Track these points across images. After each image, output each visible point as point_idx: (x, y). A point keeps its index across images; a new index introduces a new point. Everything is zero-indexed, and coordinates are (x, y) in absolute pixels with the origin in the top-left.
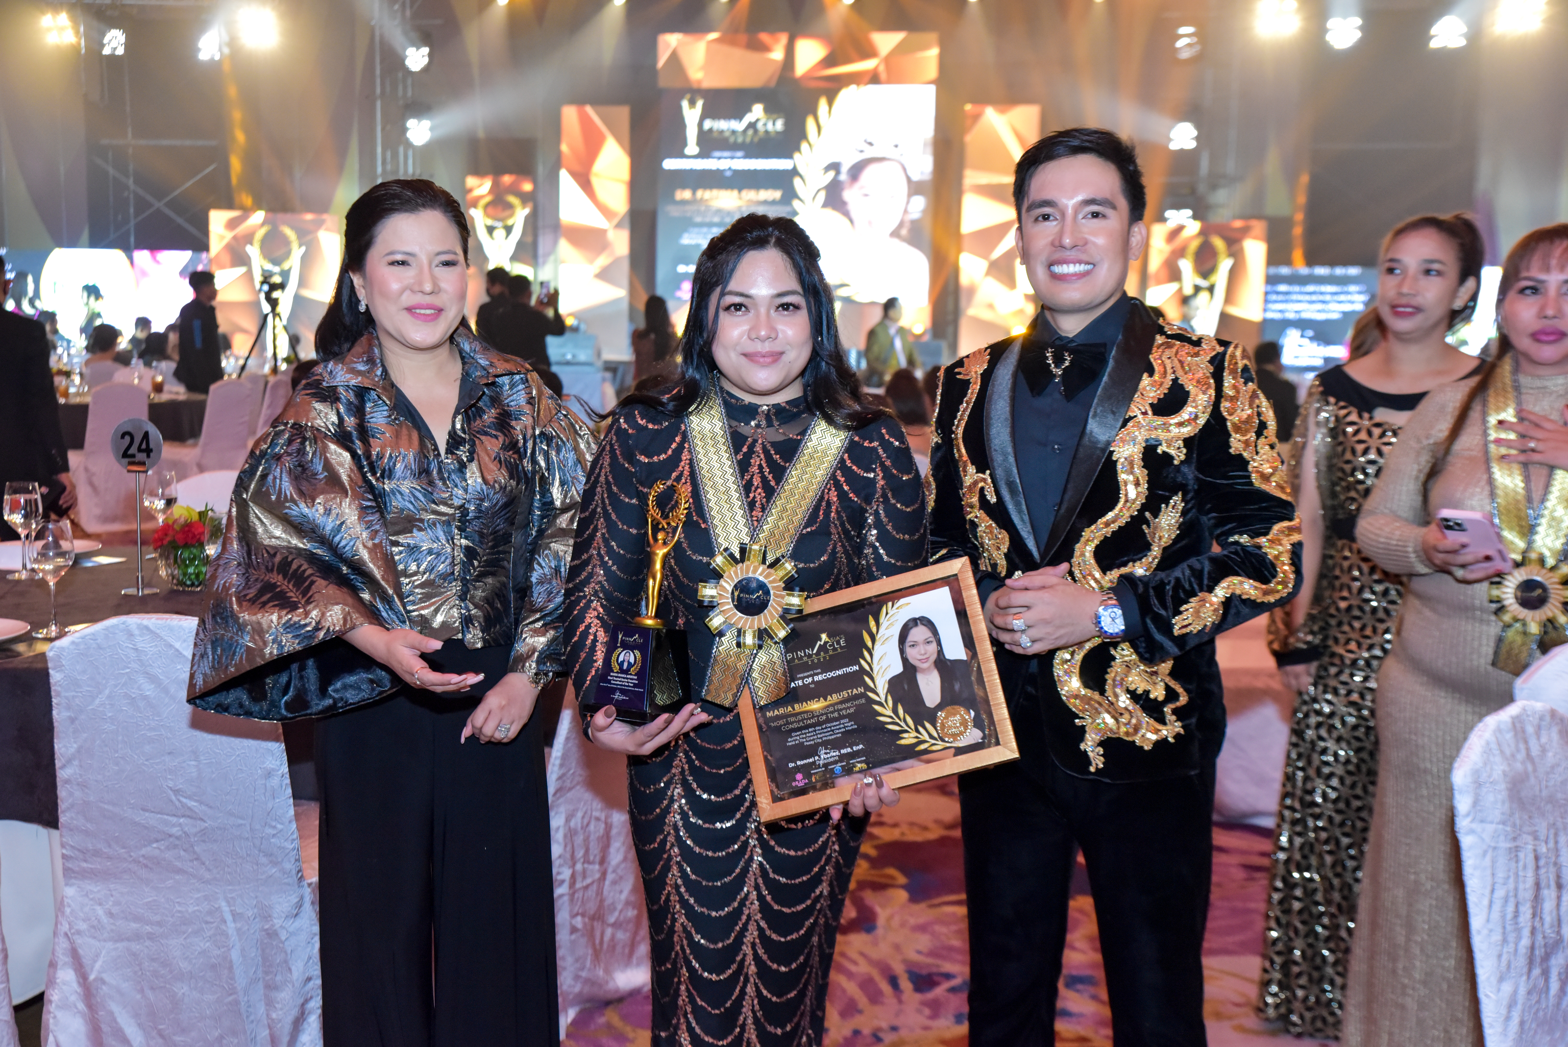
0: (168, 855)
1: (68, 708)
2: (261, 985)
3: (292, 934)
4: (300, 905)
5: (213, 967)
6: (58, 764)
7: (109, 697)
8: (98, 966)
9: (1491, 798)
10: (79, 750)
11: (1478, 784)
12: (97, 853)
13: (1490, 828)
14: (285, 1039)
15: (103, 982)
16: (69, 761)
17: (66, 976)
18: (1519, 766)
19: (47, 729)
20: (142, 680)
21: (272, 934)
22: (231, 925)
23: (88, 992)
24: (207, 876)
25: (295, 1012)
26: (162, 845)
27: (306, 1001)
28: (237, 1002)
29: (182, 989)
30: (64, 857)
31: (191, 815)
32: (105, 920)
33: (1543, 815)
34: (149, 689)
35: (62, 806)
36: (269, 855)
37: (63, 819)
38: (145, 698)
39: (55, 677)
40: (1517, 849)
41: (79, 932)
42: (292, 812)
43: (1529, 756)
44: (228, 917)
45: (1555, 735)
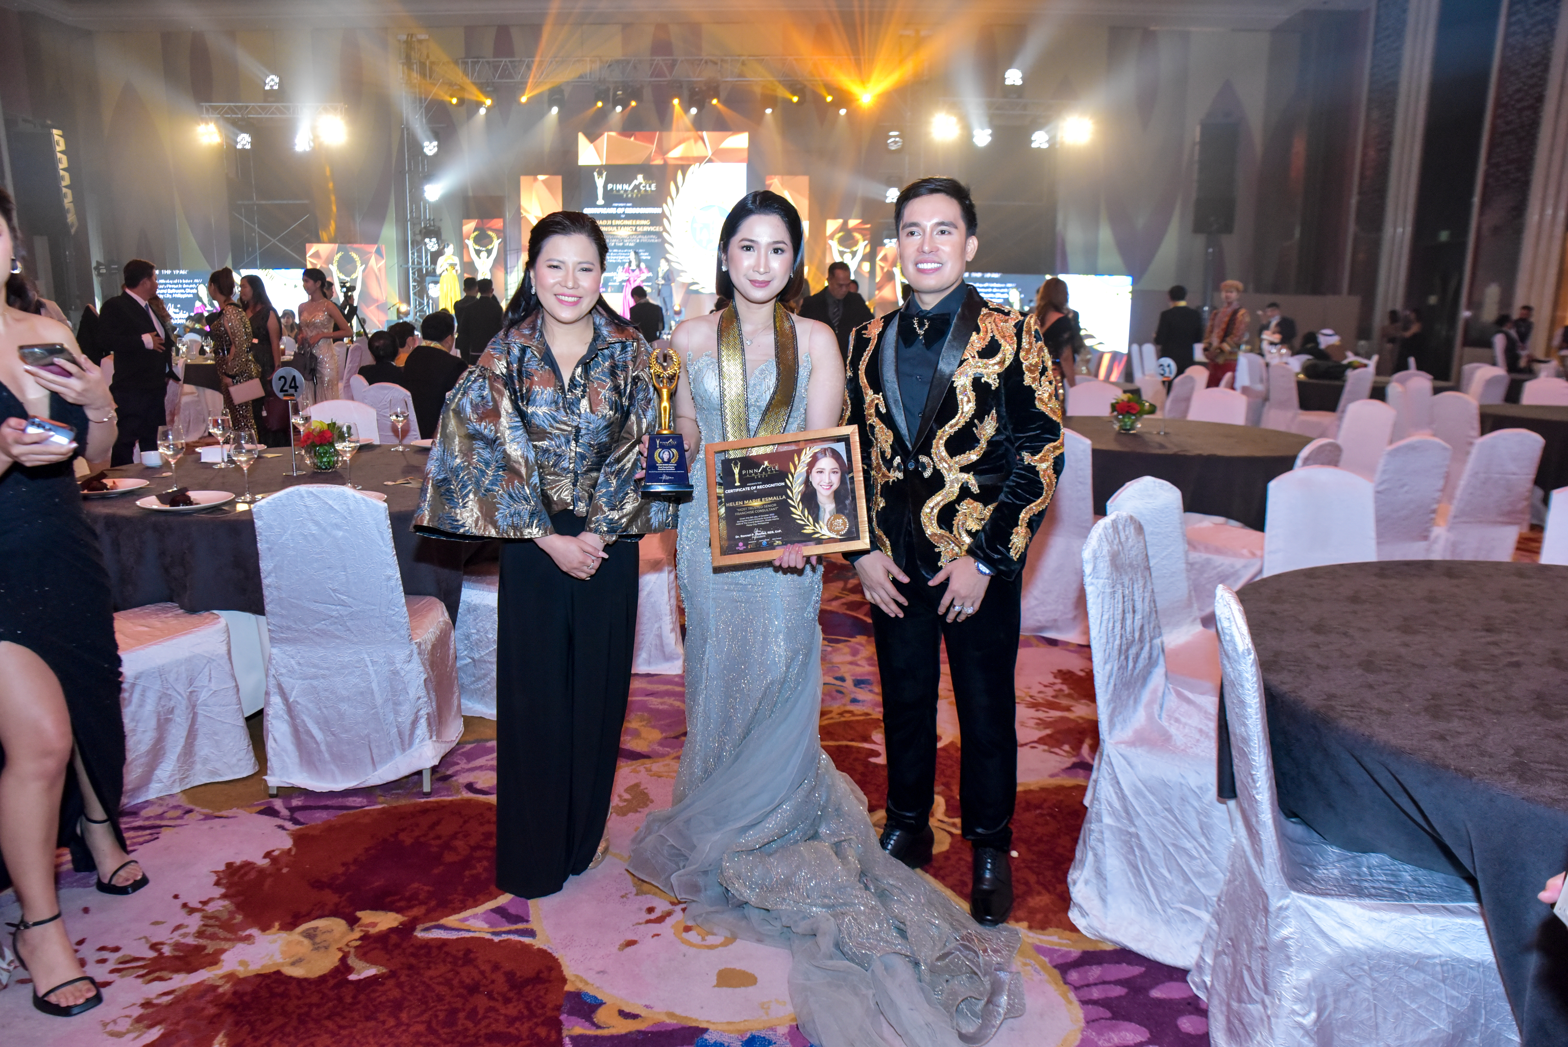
0: (331, 628)
1: (267, 542)
2: (390, 703)
3: (408, 672)
4: (411, 655)
5: (362, 693)
6: (262, 575)
7: (291, 535)
8: (294, 693)
9: (1102, 565)
10: (275, 567)
11: (1095, 558)
12: (289, 628)
13: (1101, 581)
14: (407, 733)
15: (298, 703)
16: (269, 574)
17: (276, 700)
18: (1115, 547)
19: (255, 556)
20: (310, 524)
21: (396, 673)
22: (371, 668)
23: (290, 709)
24: (355, 640)
25: (412, 718)
26: (327, 622)
27: (418, 711)
28: (377, 713)
29: (344, 707)
30: (269, 630)
31: (343, 604)
32: (296, 667)
33: (1126, 573)
34: (314, 530)
35: (267, 600)
36: (391, 626)
37: (268, 608)
38: (313, 535)
39: (258, 523)
40: (1114, 592)
41: (281, 674)
42: (404, 600)
43: (1120, 542)
44: (369, 664)
45: (1132, 531)
